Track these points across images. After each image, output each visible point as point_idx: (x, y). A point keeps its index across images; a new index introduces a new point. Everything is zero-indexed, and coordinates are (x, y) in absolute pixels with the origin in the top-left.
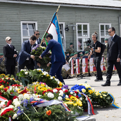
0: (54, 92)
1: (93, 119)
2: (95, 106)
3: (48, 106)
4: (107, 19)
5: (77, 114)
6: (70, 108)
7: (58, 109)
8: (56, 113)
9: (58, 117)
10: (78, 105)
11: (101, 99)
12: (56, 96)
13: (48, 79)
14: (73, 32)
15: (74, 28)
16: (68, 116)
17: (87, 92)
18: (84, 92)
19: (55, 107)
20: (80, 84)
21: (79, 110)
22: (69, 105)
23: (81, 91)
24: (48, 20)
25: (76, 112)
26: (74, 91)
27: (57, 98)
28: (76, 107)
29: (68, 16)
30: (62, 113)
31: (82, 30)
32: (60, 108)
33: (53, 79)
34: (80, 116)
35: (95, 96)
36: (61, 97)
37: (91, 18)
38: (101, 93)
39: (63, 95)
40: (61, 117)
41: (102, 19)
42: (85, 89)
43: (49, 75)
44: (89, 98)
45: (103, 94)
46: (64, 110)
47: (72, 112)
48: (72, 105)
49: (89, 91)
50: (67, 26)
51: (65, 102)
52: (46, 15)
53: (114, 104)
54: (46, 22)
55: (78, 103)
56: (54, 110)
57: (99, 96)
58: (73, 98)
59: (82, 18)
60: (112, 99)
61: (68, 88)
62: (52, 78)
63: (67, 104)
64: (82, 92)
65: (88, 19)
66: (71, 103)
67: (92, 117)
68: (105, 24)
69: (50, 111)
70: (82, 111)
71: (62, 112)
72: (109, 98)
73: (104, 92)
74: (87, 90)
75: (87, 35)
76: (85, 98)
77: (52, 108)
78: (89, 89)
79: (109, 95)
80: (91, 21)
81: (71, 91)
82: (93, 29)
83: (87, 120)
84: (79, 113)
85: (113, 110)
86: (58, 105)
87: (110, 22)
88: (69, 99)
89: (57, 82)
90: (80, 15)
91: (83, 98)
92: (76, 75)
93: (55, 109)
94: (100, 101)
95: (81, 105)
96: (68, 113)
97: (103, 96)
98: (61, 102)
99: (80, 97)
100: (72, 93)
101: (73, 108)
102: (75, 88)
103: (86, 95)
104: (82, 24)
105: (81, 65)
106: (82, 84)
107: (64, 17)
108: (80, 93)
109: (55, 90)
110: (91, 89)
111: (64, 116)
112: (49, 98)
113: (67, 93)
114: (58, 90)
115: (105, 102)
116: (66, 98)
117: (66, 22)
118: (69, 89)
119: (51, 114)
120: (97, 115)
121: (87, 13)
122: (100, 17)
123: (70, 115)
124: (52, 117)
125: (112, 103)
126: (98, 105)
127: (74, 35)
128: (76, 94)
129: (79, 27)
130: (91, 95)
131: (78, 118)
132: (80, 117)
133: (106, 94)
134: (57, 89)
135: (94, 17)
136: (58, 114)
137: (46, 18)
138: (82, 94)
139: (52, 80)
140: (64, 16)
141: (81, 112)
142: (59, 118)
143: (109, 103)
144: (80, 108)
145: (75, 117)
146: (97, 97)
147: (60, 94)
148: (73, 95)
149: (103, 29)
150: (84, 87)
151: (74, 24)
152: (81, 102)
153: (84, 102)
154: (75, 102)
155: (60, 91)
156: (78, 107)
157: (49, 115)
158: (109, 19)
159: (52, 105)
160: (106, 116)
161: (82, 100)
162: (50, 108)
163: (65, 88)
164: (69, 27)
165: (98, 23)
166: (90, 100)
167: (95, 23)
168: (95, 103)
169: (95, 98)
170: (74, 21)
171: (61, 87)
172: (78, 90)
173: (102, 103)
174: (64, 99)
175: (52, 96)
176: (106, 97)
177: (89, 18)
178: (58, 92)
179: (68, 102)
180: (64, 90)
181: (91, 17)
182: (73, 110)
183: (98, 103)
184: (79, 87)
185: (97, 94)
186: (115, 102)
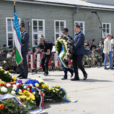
0: (7, 86)
1: (45, 113)
2: (47, 100)
3: (1, 100)
4: (62, 16)
5: (30, 107)
6: (23, 102)
7: (10, 103)
8: (8, 107)
9: (10, 110)
10: (30, 99)
11: (54, 93)
12: (10, 90)
13: (2, 73)
14: (29, 27)
15: (29, 23)
16: (20, 110)
17: (40, 87)
18: (37, 87)
19: (7, 101)
20: (33, 79)
21: (31, 104)
22: (22, 99)
23: (35, 85)
24: (4, 15)
25: (29, 106)
26: (27, 86)
27: (10, 92)
28: (29, 101)
29: (24, 11)
30: (15, 107)
31: (38, 26)
32: (13, 102)
33: (8, 73)
34: (33, 109)
35: (48, 91)
36: (14, 91)
37: (47, 15)
38: (54, 88)
39: (17, 89)
40: (14, 111)
41: (57, 15)
42: (38, 83)
43: (3, 69)
44: (42, 92)
45: (55, 88)
46: (16, 104)
47: (25, 106)
48: (25, 99)
49: (42, 86)
50: (23, 21)
51: (18, 96)
52: (2, 10)
53: (66, 98)
54: (2, 17)
55: (31, 98)
56: (6, 104)
57: (52, 90)
58: (26, 93)
59: (38, 14)
60: (64, 94)
61: (21, 82)
62: (6, 72)
63: (20, 98)
64: (36, 87)
65: (43, 16)
66: (24, 97)
67: (44, 111)
68: (60, 21)
69: (3, 105)
70: (34, 104)
71: (14, 105)
72: (61, 92)
73: (57, 87)
74: (40, 84)
75: (42, 31)
76: (38, 92)
77: (4, 102)
78: (42, 83)
79: (61, 90)
80: (46, 17)
81: (24, 86)
82: (48, 25)
83: (39, 113)
84: (32, 106)
85: (65, 104)
86: (11, 99)
87: (65, 19)
88: (22, 93)
89: (11, 77)
90: (35, 11)
91: (37, 93)
92: (31, 70)
93: (8, 103)
94: (53, 95)
95: (34, 99)
96: (21, 107)
97: (56, 90)
98: (14, 96)
99: (33, 92)
100: (25, 87)
101: (26, 102)
102: (29, 82)
103: (39, 89)
104: (38, 20)
105: (36, 60)
106: (35, 78)
107: (20, 13)
108: (33, 87)
109: (8, 85)
110: (44, 84)
111: (17, 110)
112: (2, 92)
113: (20, 87)
114: (12, 84)
115: (58, 96)
116: (19, 92)
117: (22, 18)
118: (22, 84)
119: (4, 108)
120: (50, 109)
121: (42, 10)
122: (55, 14)
123: (23, 109)
124: (4, 111)
125: (64, 97)
126: (51, 99)
127: (30, 31)
128: (29, 88)
129: (35, 23)
130: (44, 89)
131: (30, 111)
132: (33, 111)
133: (59, 88)
134: (10, 83)
135: (49, 13)
136: (11, 108)
137: (2, 13)
138: (35, 88)
139: (6, 74)
140: (20, 11)
141: (34, 106)
142: (11, 112)
143: (61, 97)
144: (33, 102)
145: (28, 111)
146: (50, 91)
147: (13, 89)
148: (26, 89)
149: (58, 26)
150: (37, 82)
151: (30, 20)
152: (34, 97)
153: (37, 96)
154: (28, 96)
155: (14, 85)
156: (31, 101)
157: (2, 109)
158: (64, 16)
159: (5, 99)
160: (58, 110)
161: (35, 94)
162: (2, 102)
163: (19, 82)
164: (24, 22)
165: (53, 19)
166: (43, 94)
167: (51, 19)
168: (48, 97)
169: (48, 92)
170: (30, 17)
171: (14, 82)
172: (31, 85)
173: (55, 97)
174: (17, 94)
175: (5, 91)
176: (59, 91)
177: (44, 14)
178: (12, 87)
179: (21, 97)
180: (18, 84)
181: (47, 13)
182: (25, 104)
183: (51, 97)
184: (32, 81)
185: (50, 89)
186: (68, 96)
